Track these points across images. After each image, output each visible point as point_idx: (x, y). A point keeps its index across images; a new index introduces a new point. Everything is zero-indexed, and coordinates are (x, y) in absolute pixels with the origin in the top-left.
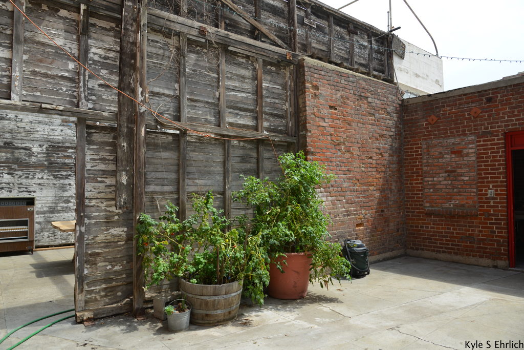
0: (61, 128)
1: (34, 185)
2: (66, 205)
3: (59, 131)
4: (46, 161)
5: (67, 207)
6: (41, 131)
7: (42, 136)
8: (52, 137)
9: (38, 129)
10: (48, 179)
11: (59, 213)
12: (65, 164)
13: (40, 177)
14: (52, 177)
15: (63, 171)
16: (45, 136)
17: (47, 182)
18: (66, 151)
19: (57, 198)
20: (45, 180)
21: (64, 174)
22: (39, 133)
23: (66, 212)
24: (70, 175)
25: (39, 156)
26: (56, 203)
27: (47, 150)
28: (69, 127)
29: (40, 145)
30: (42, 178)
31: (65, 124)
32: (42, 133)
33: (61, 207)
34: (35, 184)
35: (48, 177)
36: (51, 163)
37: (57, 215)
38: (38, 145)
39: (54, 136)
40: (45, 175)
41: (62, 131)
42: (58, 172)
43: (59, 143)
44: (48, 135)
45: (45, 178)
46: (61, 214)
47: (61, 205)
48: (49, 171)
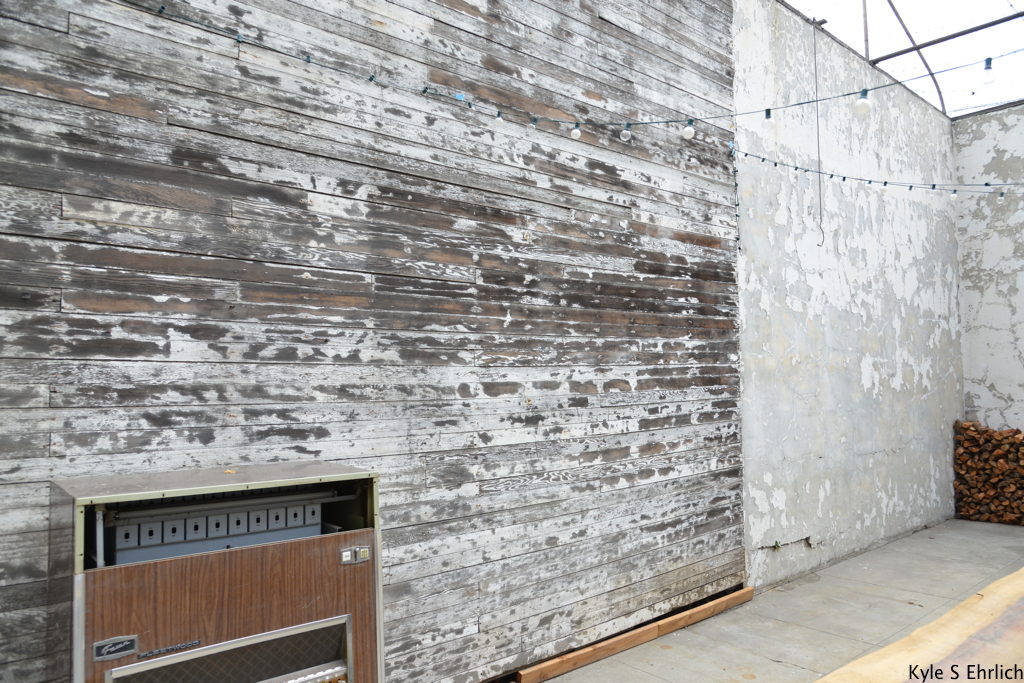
0: (427, 106)
1: (320, 396)
2: (451, 495)
3: (419, 119)
4: (369, 266)
5: (454, 506)
6: (346, 110)
7: (352, 137)
8: (394, 148)
9: (335, 97)
10: (377, 363)
11: (426, 537)
12: (443, 287)
13: (345, 355)
14: (392, 354)
15: (438, 321)
16: (367, 140)
17: (374, 376)
18: (448, 224)
19: (417, 462)
20: (366, 370)
21: (442, 338)
22: (340, 117)
23: (450, 529)
24: (463, 344)
25: (339, 238)
26: (413, 489)
27: (374, 212)
28: (456, 110)
29: (343, 183)
30: (354, 358)
31: (443, 90)
32: (350, 118)
33: (432, 504)
34: (322, 389)
35: (378, 354)
36: (390, 280)
37: (419, 548)
38: (334, 182)
39: (401, 141)
40: (367, 342)
41: (431, 121)
42: (419, 328)
43: (420, 179)
44: (376, 135)
45: (365, 356)
46: (435, 543)
47: (435, 494)
48: (383, 322)
